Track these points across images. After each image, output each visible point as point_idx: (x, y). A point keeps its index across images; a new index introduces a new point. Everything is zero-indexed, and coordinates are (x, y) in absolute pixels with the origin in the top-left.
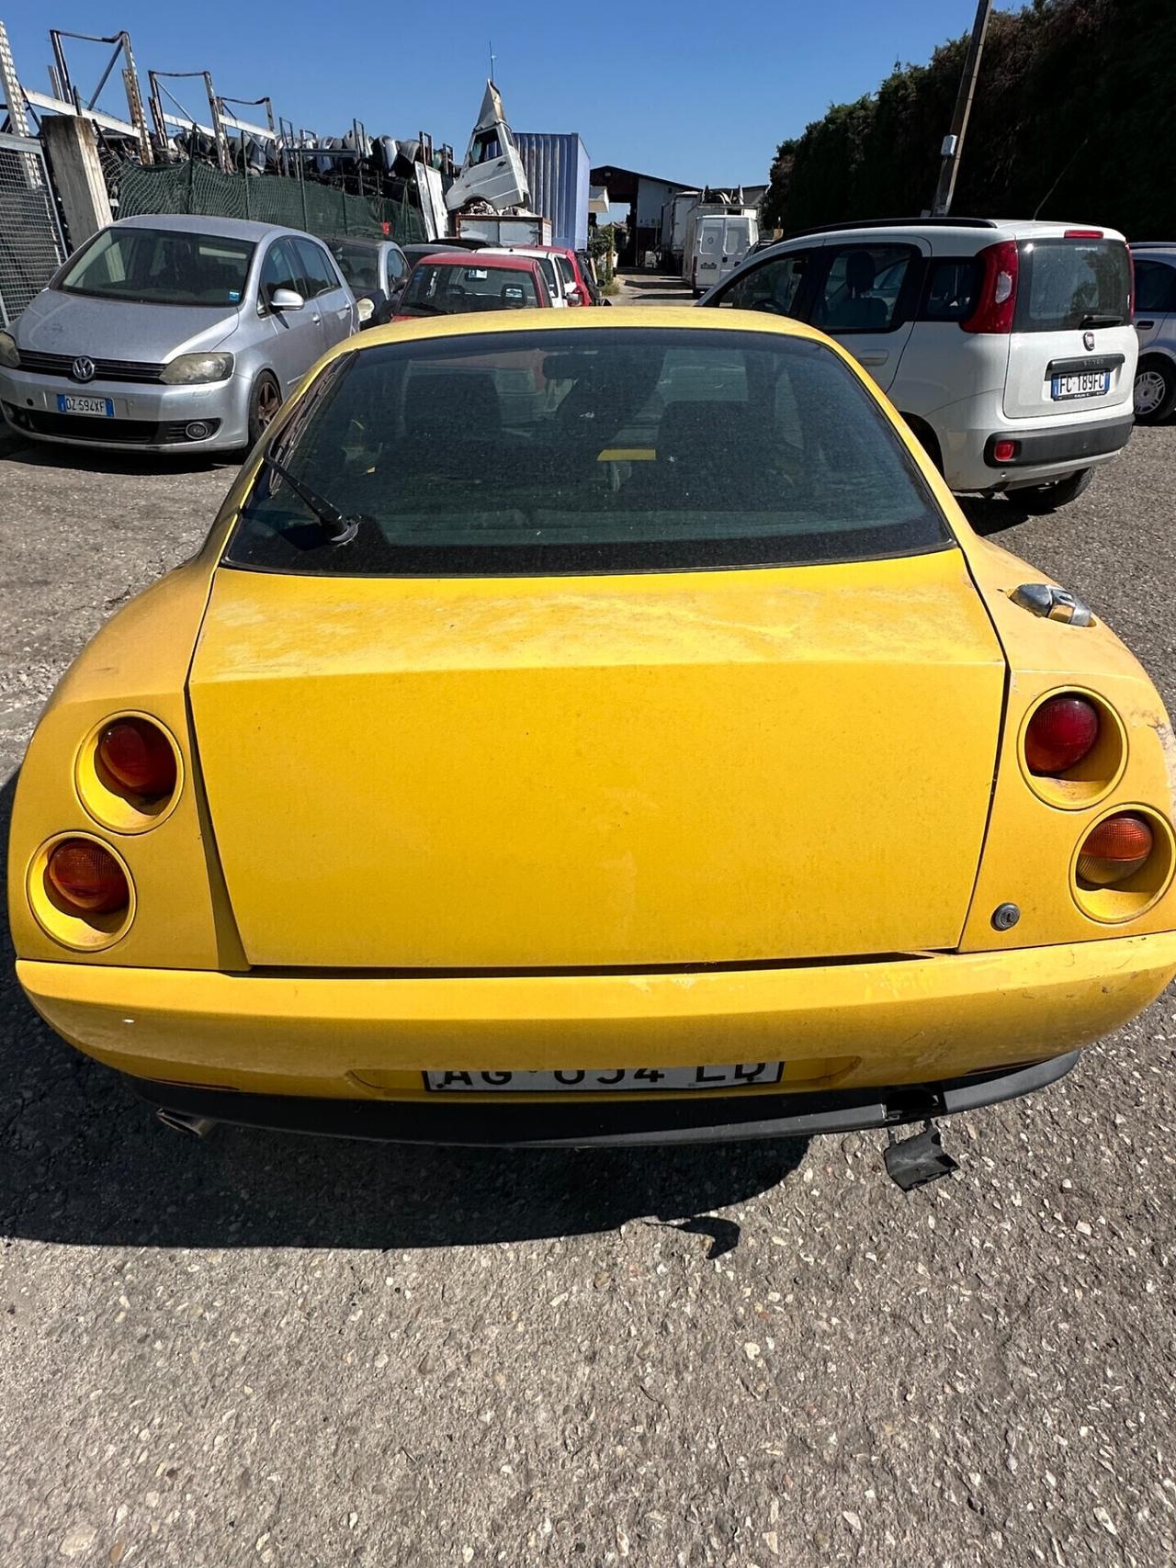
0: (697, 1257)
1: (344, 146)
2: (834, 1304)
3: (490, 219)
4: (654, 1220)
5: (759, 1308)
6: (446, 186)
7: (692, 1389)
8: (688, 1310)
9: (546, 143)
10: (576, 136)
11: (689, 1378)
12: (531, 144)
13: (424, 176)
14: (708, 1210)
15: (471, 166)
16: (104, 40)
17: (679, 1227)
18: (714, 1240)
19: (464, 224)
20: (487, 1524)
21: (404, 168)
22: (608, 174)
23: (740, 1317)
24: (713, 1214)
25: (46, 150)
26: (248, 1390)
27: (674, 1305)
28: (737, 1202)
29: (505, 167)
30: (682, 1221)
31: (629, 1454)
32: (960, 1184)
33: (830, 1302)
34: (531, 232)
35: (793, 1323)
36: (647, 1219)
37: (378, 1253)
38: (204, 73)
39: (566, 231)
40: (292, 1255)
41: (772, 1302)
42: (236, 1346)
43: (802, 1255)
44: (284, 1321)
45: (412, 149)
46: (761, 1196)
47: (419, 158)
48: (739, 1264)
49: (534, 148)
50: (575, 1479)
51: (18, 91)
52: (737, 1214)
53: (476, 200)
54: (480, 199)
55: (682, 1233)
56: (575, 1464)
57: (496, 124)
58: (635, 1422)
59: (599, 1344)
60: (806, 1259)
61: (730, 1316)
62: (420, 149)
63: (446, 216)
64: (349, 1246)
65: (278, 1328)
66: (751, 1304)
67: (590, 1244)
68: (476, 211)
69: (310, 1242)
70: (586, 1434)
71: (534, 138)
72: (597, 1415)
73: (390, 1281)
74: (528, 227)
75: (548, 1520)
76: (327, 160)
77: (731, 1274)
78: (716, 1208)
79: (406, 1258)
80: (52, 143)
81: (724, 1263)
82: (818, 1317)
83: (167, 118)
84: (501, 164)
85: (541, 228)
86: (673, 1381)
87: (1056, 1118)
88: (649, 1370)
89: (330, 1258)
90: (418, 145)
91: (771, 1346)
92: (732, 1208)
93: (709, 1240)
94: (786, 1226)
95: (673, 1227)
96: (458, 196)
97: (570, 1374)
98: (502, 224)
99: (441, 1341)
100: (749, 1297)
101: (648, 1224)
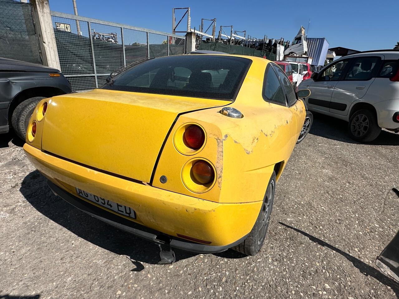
0: (129, 269)
1: (262, 41)
2: (147, 295)
3: (295, 57)
4: (129, 257)
5: (130, 286)
6: (285, 50)
7: (100, 292)
8: (116, 277)
9: (315, 40)
10: (324, 38)
11: (101, 289)
12: (311, 40)
13: (279, 47)
14: (141, 261)
15: (292, 45)
16: (211, 20)
17: (132, 261)
18: (136, 268)
19: (287, 58)
20: (42, 290)
21: (275, 45)
22: (339, 49)
23: (124, 285)
24: (142, 263)
25: (186, 39)
26: (36, 246)
27: (114, 275)
28: (149, 263)
29: (302, 45)
30: (134, 261)
31: (76, 295)
32: (207, 289)
33: (146, 294)
34: (305, 60)
35: (133, 293)
36: (128, 256)
37: (77, 236)
38: (231, 26)
39: (316, 61)
40: (65, 229)
41: (134, 286)
42: (42, 239)
43: (151, 281)
44: (52, 239)
45: (278, 42)
46: (156, 265)
47: (279, 43)
48: (136, 275)
49: (312, 41)
50: (62, 293)
51: (190, 29)
52: (147, 266)
53: (292, 53)
54: (293, 53)
55: (131, 263)
56: (65, 291)
57: (301, 36)
58: (83, 291)
59: (93, 273)
60: (151, 283)
61: (123, 283)
62: (280, 41)
63: (283, 56)
64: (74, 233)
65: (50, 240)
66: (129, 284)
67: (112, 255)
68: (291, 55)
69: (69, 229)
70: (73, 287)
71: (312, 39)
72: (78, 285)
73: (73, 242)
74: (305, 59)
75: (50, 297)
76: (258, 44)
77: (132, 276)
78: (143, 262)
79: (80, 239)
80: (188, 37)
81: (133, 273)
82: (140, 295)
83: (222, 35)
84: (301, 45)
85: (308, 59)
86: (98, 288)
87: (253, 289)
88: (96, 283)
89: (69, 232)
90: (280, 40)
91: (124, 294)
92: (147, 264)
93: (136, 267)
94: (154, 274)
95: (131, 260)
96: (287, 52)
97: (82, 275)
98: (297, 58)
99: (69, 256)
100: (130, 282)
101: (127, 257)
